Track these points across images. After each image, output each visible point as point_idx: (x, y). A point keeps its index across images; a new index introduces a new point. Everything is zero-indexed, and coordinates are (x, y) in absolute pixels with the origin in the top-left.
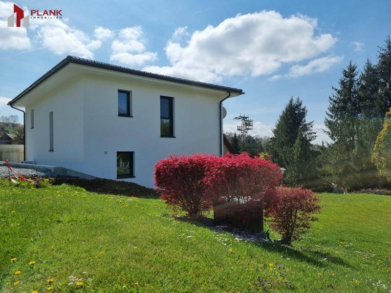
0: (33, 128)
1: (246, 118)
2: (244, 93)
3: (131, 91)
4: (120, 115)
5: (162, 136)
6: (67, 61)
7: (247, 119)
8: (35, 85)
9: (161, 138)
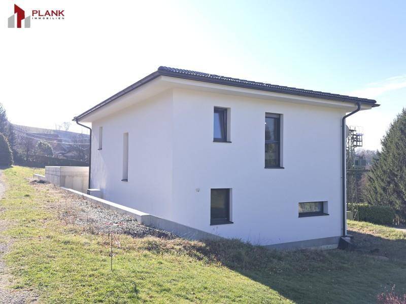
0: (101, 149)
1: (352, 131)
2: (378, 105)
3: (230, 108)
4: (216, 140)
5: (266, 167)
6: (158, 74)
7: (355, 133)
8: (110, 100)
9: (265, 169)
